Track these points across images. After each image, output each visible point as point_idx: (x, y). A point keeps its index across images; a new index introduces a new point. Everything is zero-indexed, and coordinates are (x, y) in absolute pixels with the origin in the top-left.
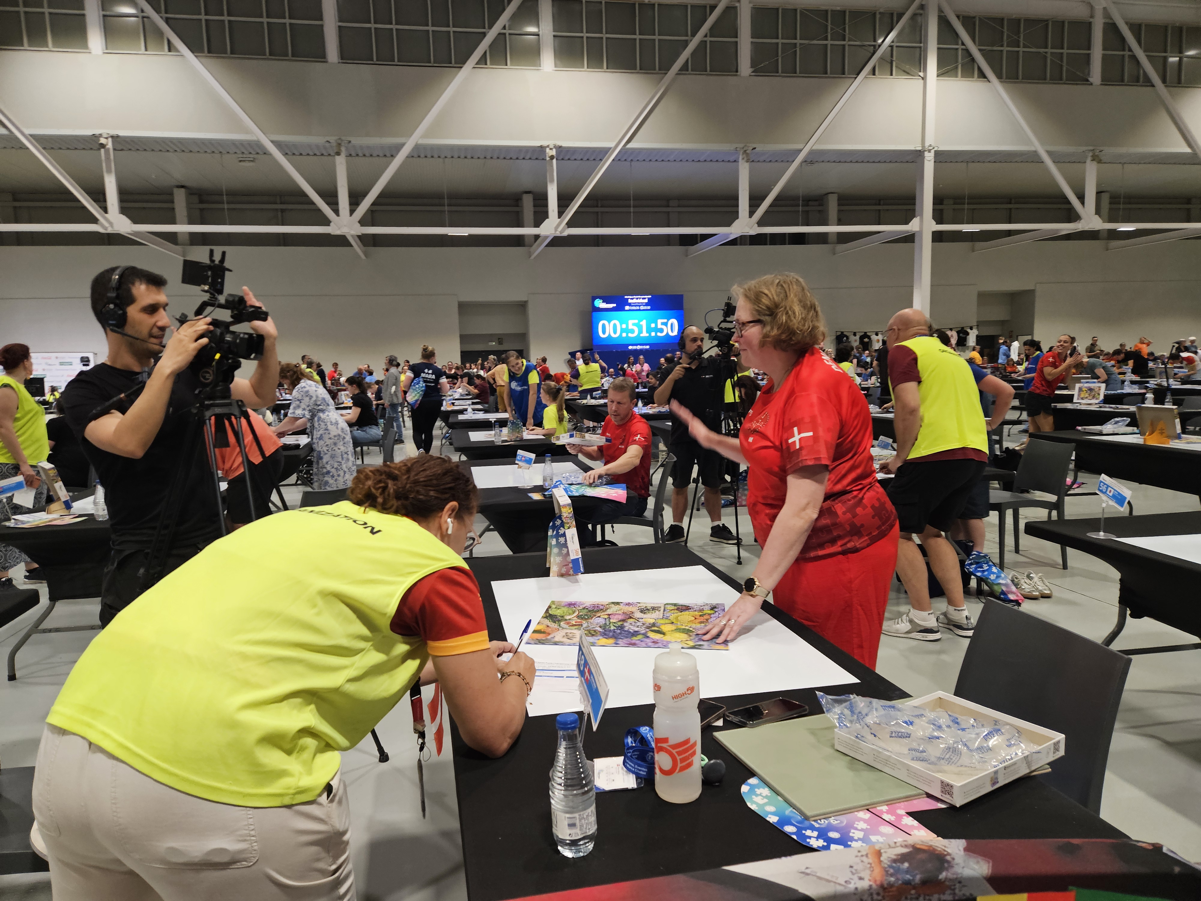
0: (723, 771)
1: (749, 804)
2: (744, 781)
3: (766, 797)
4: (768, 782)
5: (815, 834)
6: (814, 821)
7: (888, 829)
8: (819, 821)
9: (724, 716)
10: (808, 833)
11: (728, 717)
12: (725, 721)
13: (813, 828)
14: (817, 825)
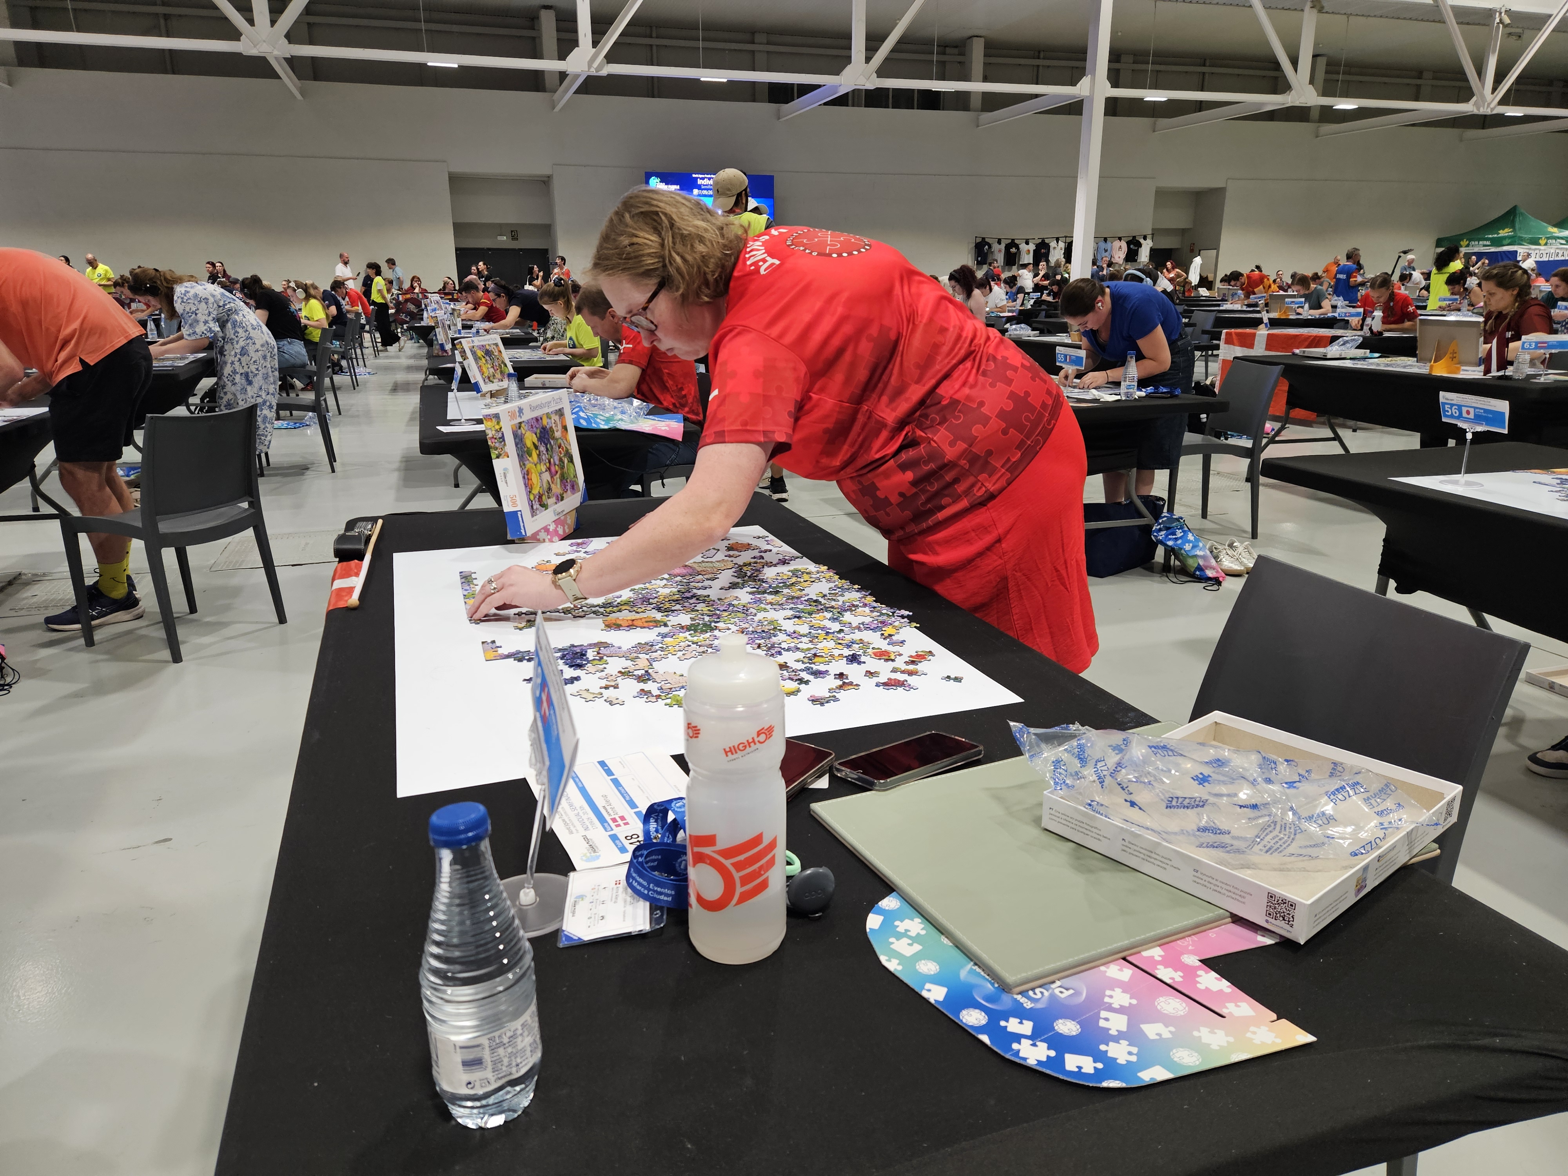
0: (831, 887)
1: (883, 959)
2: (870, 905)
3: (916, 939)
4: (920, 906)
5: (1027, 1028)
6: (1020, 993)
7: (1172, 1005)
8: (1031, 993)
9: (831, 770)
10: (1013, 1025)
11: (838, 770)
12: (833, 779)
13: (1022, 1014)
14: (1028, 1005)
